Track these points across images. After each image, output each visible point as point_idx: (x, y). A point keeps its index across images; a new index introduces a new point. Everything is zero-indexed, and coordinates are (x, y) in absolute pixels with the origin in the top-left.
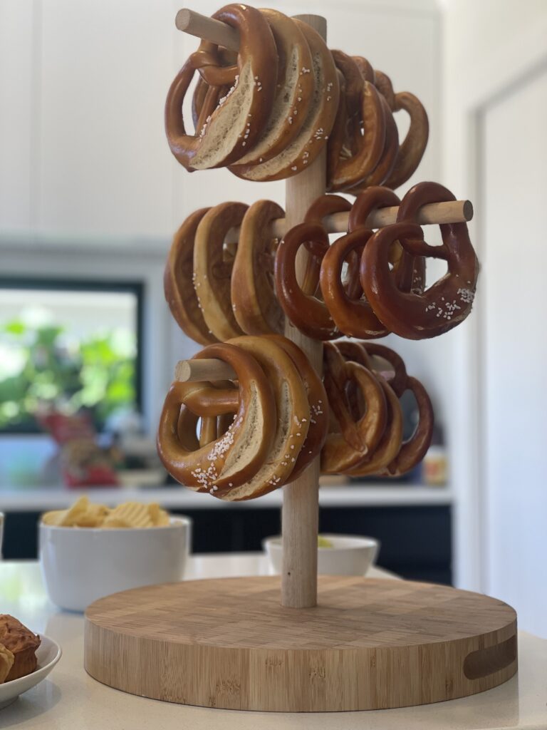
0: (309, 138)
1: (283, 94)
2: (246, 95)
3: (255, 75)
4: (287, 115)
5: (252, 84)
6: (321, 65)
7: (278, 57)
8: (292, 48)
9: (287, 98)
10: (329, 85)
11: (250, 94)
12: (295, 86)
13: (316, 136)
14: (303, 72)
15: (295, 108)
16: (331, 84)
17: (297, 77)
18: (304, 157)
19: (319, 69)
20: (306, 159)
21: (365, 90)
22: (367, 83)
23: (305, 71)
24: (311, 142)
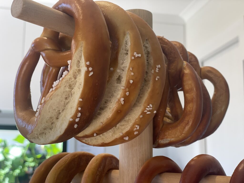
0: (140, 113)
1: (115, 77)
2: (77, 79)
3: (86, 60)
4: (119, 96)
5: (84, 69)
6: (150, 49)
7: (110, 42)
8: (125, 34)
9: (119, 79)
10: (157, 66)
11: (81, 79)
12: (127, 69)
13: (146, 111)
14: (134, 56)
15: (127, 90)
16: (159, 66)
17: (129, 61)
18: (135, 129)
19: (148, 53)
20: (137, 130)
21: (185, 68)
22: (185, 63)
23: (137, 55)
24: (141, 116)
